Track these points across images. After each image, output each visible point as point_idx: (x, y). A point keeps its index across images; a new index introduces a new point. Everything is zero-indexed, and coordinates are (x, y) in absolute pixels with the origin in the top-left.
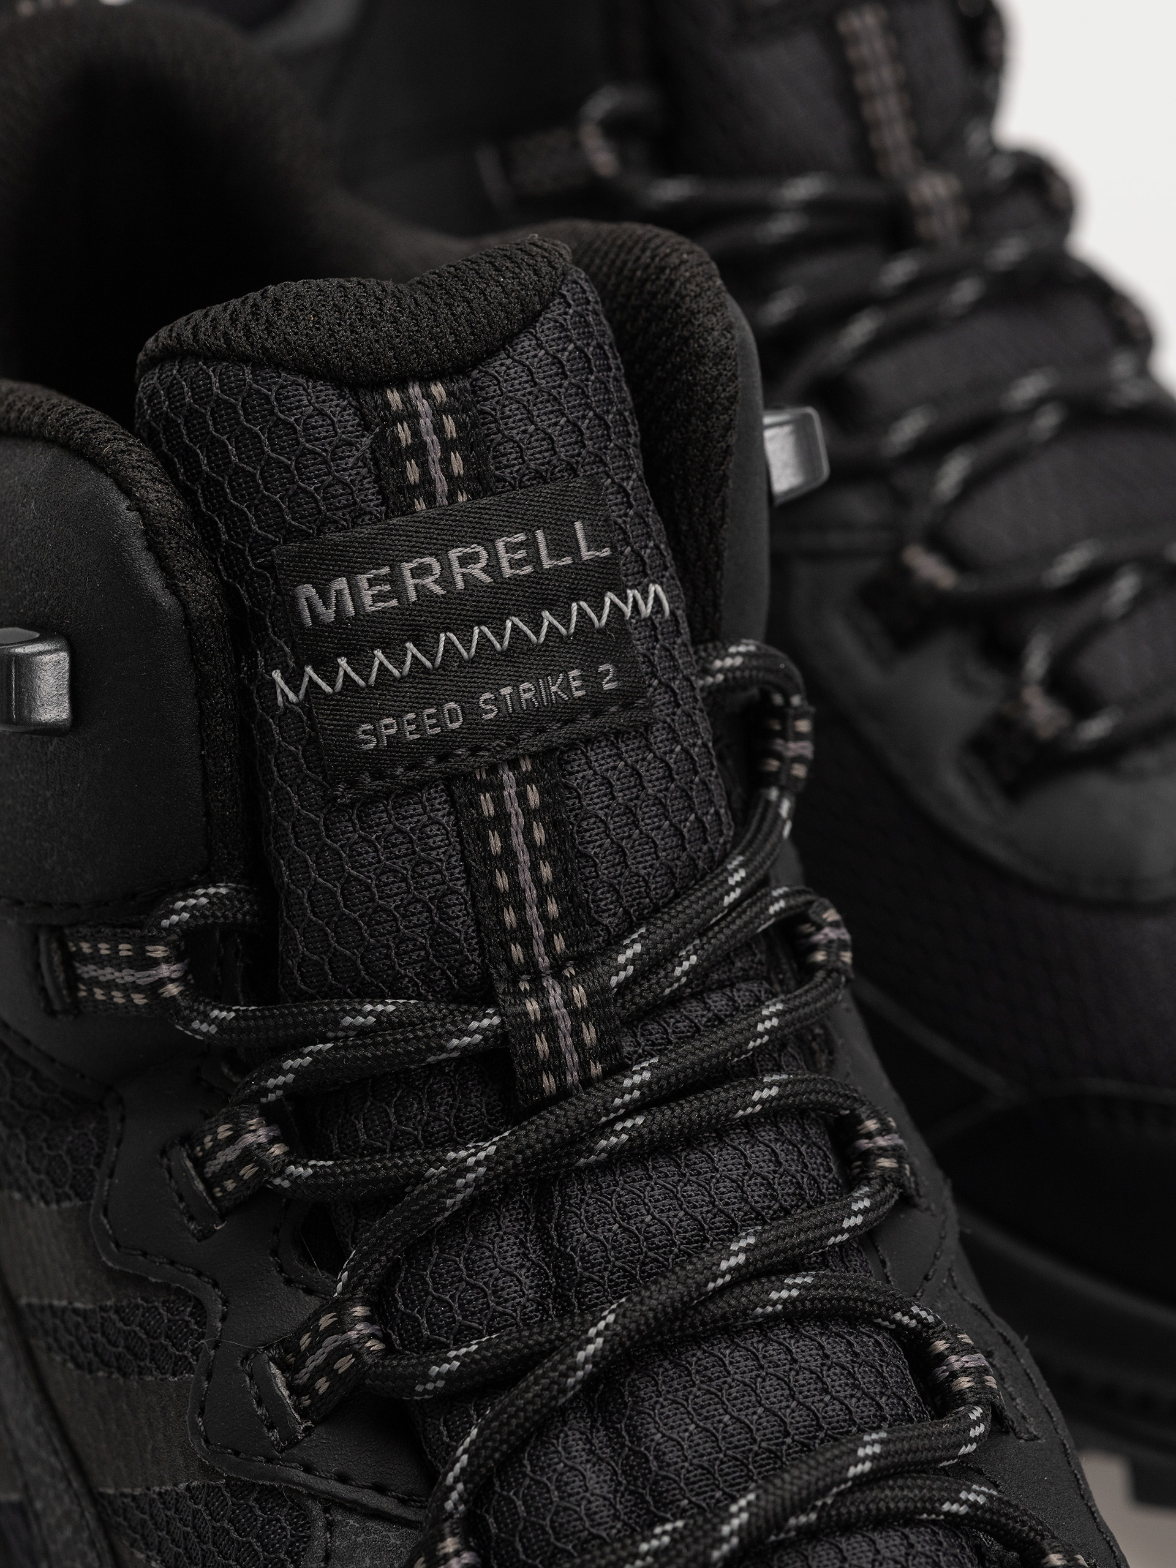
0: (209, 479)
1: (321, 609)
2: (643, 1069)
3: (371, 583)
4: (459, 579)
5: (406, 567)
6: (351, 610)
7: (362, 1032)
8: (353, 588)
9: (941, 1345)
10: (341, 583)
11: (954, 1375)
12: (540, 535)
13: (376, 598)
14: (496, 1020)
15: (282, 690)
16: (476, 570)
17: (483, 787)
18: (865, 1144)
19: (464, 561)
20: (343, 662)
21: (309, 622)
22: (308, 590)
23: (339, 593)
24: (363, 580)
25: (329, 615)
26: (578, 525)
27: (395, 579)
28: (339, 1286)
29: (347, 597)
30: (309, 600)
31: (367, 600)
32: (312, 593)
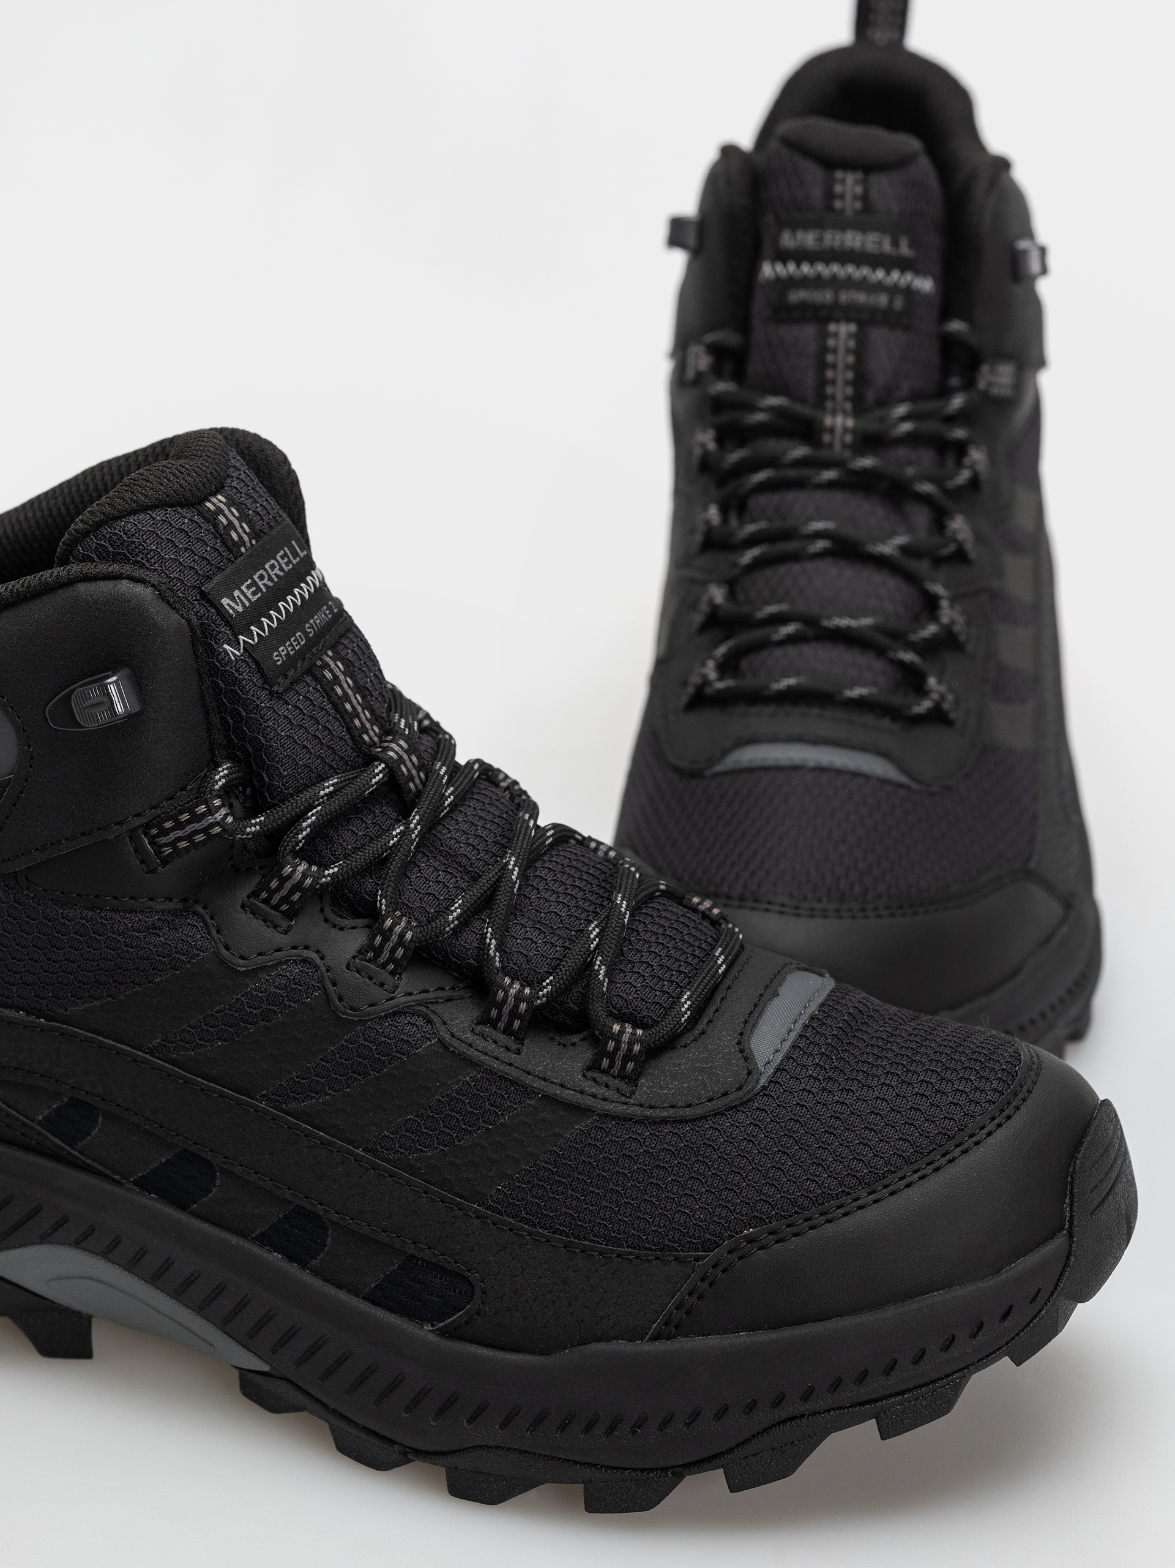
1: (236, 607)
2: (414, 816)
4: (262, 587)
5: (256, 577)
6: (247, 604)
7: (330, 795)
8: (242, 593)
10: (236, 594)
12: (286, 548)
13: (252, 595)
14: (383, 765)
15: (232, 652)
17: (322, 667)
19: (271, 568)
20: (252, 628)
21: (233, 615)
22: (226, 601)
23: (238, 597)
24: (243, 588)
25: (240, 609)
26: (293, 542)
28: (383, 907)
29: (242, 598)
30: (228, 605)
31: (250, 597)
32: (228, 601)
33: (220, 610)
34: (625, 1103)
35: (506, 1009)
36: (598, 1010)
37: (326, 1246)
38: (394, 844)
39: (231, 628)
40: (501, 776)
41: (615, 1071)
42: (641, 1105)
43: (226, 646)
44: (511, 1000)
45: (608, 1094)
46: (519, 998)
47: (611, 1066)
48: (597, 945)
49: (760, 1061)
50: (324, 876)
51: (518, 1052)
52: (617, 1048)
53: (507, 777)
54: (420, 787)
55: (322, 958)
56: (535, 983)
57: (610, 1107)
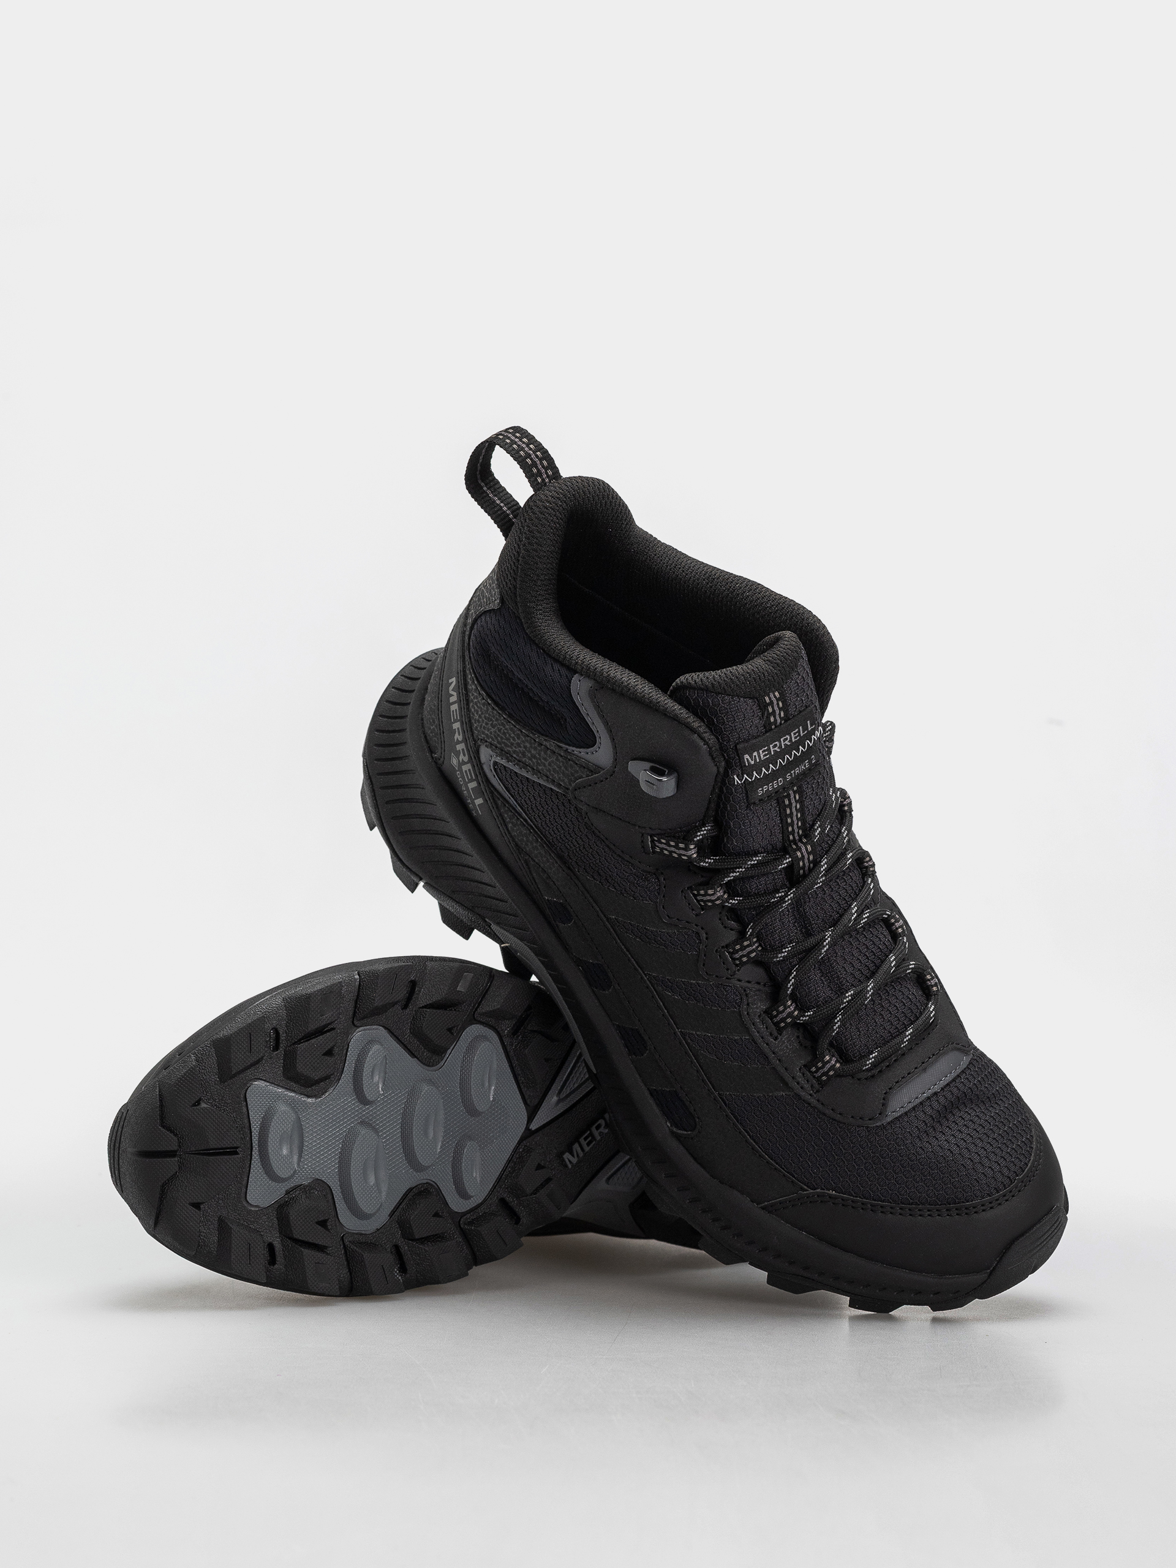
0: (716, 725)
1: (751, 760)
3: (763, 752)
6: (758, 760)
7: (753, 865)
8: (759, 754)
9: (893, 921)
10: (755, 754)
11: (897, 929)
12: (800, 728)
13: (764, 756)
14: (790, 859)
15: (737, 781)
16: (787, 742)
17: (786, 797)
18: (866, 864)
19: (784, 741)
20: (754, 772)
21: (747, 765)
22: (747, 756)
23: (755, 756)
24: (761, 751)
25: (753, 763)
26: (808, 722)
27: (769, 750)
28: (749, 933)
29: (757, 757)
30: (747, 759)
31: (762, 757)
32: (748, 757)
33: (741, 759)
34: (811, 1095)
35: (781, 1016)
36: (824, 1043)
37: (643, 1055)
38: (773, 902)
39: (742, 770)
40: (868, 859)
41: (816, 1075)
42: (818, 1101)
43: (735, 777)
44: (784, 1015)
45: (806, 1086)
46: (790, 1015)
47: (816, 1072)
48: (845, 1006)
49: (889, 1109)
50: (728, 902)
51: (776, 1039)
52: (823, 1067)
53: (871, 859)
54: (807, 872)
55: (707, 938)
56: (803, 1009)
57: (803, 1094)
